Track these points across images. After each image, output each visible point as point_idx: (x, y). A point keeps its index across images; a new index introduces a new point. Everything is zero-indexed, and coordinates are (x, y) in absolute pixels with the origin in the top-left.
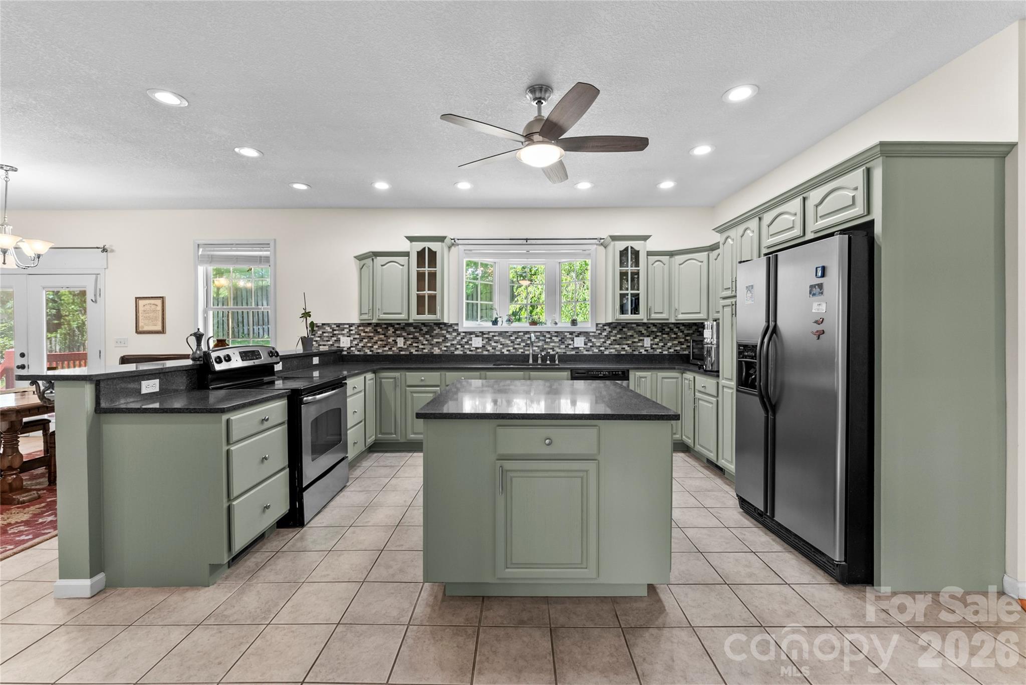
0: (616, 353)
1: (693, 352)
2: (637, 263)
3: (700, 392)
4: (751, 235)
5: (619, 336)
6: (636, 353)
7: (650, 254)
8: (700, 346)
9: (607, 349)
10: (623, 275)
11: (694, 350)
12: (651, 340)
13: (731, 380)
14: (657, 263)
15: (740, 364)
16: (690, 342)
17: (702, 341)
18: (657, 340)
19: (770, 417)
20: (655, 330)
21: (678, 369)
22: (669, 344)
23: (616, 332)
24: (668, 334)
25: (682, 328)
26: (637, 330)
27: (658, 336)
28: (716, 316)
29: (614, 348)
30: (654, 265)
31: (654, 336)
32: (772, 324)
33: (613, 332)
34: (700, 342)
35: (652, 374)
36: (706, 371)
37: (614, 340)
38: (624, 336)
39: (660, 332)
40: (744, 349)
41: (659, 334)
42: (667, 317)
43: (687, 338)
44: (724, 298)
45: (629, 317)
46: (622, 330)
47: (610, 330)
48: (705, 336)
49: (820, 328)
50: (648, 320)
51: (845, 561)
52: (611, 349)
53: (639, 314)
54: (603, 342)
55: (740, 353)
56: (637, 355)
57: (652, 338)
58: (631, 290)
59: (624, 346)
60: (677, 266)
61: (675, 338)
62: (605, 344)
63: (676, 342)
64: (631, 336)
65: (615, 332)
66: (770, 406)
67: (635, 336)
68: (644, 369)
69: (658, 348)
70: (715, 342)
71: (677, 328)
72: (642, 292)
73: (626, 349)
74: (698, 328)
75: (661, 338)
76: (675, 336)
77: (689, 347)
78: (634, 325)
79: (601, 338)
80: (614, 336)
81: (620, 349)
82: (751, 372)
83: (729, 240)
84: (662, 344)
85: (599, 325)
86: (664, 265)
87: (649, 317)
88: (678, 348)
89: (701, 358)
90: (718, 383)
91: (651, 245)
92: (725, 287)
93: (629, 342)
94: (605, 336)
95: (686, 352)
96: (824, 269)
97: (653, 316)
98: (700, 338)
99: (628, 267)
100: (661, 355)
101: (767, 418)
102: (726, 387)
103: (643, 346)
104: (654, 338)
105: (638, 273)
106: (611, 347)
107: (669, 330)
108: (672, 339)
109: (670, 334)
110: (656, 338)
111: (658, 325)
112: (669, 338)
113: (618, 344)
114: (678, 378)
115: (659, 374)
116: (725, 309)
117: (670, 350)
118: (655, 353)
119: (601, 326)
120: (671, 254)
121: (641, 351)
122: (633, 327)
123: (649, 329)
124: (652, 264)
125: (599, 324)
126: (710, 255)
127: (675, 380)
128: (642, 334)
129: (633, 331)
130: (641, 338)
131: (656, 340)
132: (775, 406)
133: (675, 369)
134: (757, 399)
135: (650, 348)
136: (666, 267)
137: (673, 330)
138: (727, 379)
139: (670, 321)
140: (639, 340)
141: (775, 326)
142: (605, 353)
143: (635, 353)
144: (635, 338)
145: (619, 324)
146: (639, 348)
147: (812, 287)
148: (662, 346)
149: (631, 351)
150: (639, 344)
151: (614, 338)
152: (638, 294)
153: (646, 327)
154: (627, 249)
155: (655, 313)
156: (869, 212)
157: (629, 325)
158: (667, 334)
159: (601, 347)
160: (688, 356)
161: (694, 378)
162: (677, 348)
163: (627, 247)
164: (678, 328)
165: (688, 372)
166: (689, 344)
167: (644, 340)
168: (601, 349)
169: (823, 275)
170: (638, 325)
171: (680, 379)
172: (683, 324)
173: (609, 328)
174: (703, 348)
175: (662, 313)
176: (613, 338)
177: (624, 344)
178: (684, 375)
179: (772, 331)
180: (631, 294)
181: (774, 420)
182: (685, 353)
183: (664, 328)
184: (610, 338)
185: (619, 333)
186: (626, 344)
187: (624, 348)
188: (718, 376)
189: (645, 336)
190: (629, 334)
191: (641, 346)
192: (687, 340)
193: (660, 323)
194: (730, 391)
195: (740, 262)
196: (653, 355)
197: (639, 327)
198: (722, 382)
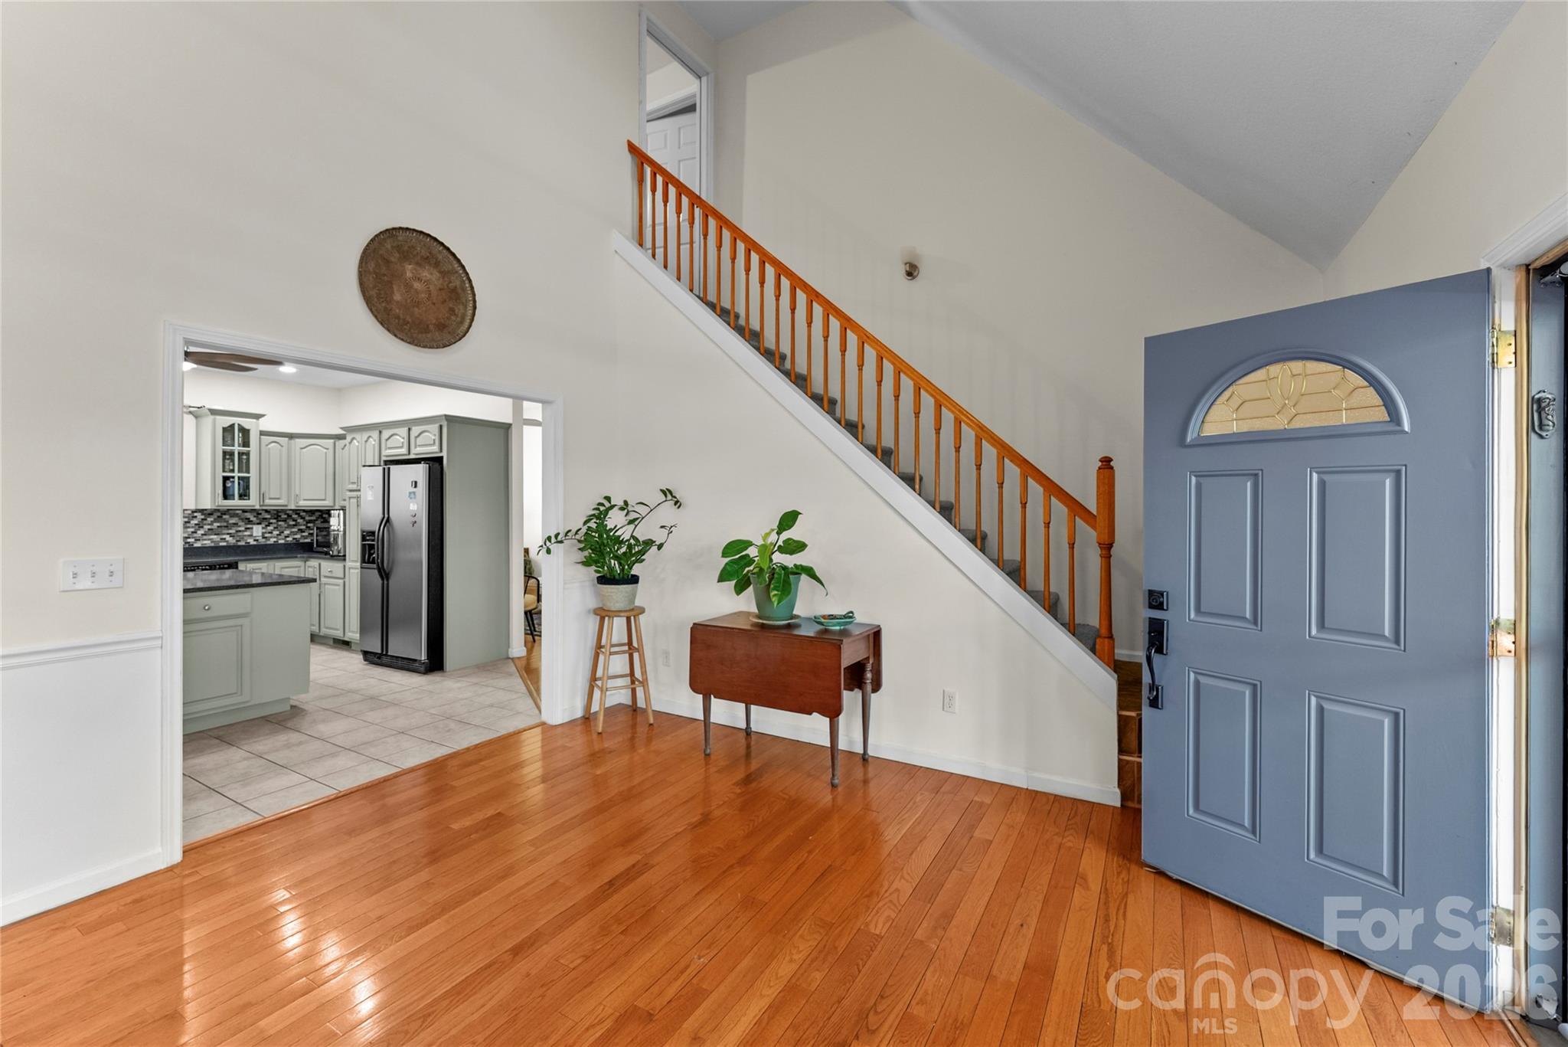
0: (213, 545)
1: (317, 540)
2: (246, 443)
3: (325, 577)
4: (373, 443)
5: (216, 525)
6: (242, 543)
7: (262, 433)
8: (325, 533)
9: (199, 540)
10: (227, 455)
11: (319, 538)
12: (263, 528)
13: (356, 561)
14: (273, 444)
15: (363, 546)
16: (313, 529)
17: (329, 528)
18: (270, 528)
19: (385, 582)
20: (269, 516)
21: (301, 557)
22: (287, 532)
23: (212, 519)
24: (285, 521)
25: (303, 514)
26: (242, 517)
27: (272, 523)
28: (343, 503)
29: (209, 539)
30: (269, 446)
31: (267, 523)
32: (386, 516)
33: (208, 519)
34: (325, 529)
35: (268, 565)
36: (332, 556)
37: (209, 529)
38: (225, 524)
39: (275, 519)
40: (366, 535)
41: (274, 521)
42: (286, 503)
43: (309, 525)
44: (351, 491)
45: (236, 503)
46: (221, 517)
47: (203, 517)
48: (331, 523)
49: (414, 519)
50: (260, 506)
51: (428, 659)
52: (205, 540)
53: (249, 499)
54: (193, 532)
55: (364, 538)
56: (243, 546)
57: (264, 526)
58: (239, 472)
59: (224, 537)
60: (298, 448)
61: (294, 525)
62: (195, 535)
63: (295, 530)
64: (235, 524)
65: (210, 520)
66: (385, 575)
67: (240, 523)
68: (258, 559)
69: (271, 537)
70: (342, 529)
71: (296, 514)
72: (253, 475)
73: (227, 539)
74: (324, 515)
75: (275, 526)
76: (294, 523)
77: (312, 534)
78: (237, 512)
79: (189, 527)
80: (209, 524)
81: (219, 540)
82: (372, 552)
83: (355, 441)
84: (278, 533)
85: (186, 512)
86: (282, 446)
87: (262, 503)
88: (298, 536)
89: (328, 545)
90: (344, 566)
91: (265, 424)
92: (352, 481)
93: (230, 531)
94: (196, 524)
95: (308, 540)
96: (416, 482)
97: (268, 502)
98: (326, 525)
99: (233, 446)
100: (276, 544)
101: (383, 584)
102: (353, 568)
103: (251, 536)
104: (267, 526)
105: (248, 454)
106: (205, 537)
107: (286, 516)
108: (290, 526)
109: (288, 521)
110: (269, 526)
111: (272, 512)
112: (286, 525)
113: (215, 534)
114: (300, 567)
115: (276, 564)
116: (352, 500)
117: (288, 539)
118: (268, 542)
119: (190, 512)
120: (291, 436)
121: (248, 541)
122: (237, 514)
123: (260, 516)
124: (267, 445)
125: (186, 510)
126: (337, 443)
127: (297, 569)
128: (249, 521)
129: (237, 519)
130: (249, 526)
131: (268, 528)
132: (388, 574)
133: (296, 557)
134: (376, 571)
135: (261, 538)
136: (284, 449)
137: (291, 516)
138: (353, 561)
139: (289, 508)
140: (247, 529)
141: (388, 517)
142: (195, 545)
143: (239, 544)
144: (240, 526)
145: (218, 510)
146: (245, 538)
147: (410, 493)
148: (278, 535)
149: (234, 541)
150: (246, 533)
151: (209, 527)
152: (248, 478)
153: (255, 514)
154: (232, 426)
155: (270, 499)
156: (441, 451)
157: (230, 512)
158: (283, 521)
159: (189, 538)
160: (311, 544)
161: (320, 565)
162: (296, 537)
163: (234, 424)
164: (298, 514)
165: (312, 560)
166: (311, 532)
167: (252, 528)
168: (189, 540)
169: (416, 487)
170: (244, 511)
171: (302, 568)
172: (304, 511)
173: (202, 515)
174: (328, 534)
175: (278, 499)
176: (207, 527)
177: (224, 534)
178: (308, 563)
179: (387, 521)
180: (239, 478)
181: (388, 584)
182: (306, 541)
183: (280, 514)
184: (202, 527)
185: (215, 521)
186: (228, 534)
187: (225, 539)
188: (345, 560)
189: (254, 524)
190: (232, 521)
191: (249, 536)
192: (309, 527)
193: (274, 510)
194: (357, 571)
195: (364, 466)
196: (266, 545)
197: (246, 514)
198: (348, 564)
